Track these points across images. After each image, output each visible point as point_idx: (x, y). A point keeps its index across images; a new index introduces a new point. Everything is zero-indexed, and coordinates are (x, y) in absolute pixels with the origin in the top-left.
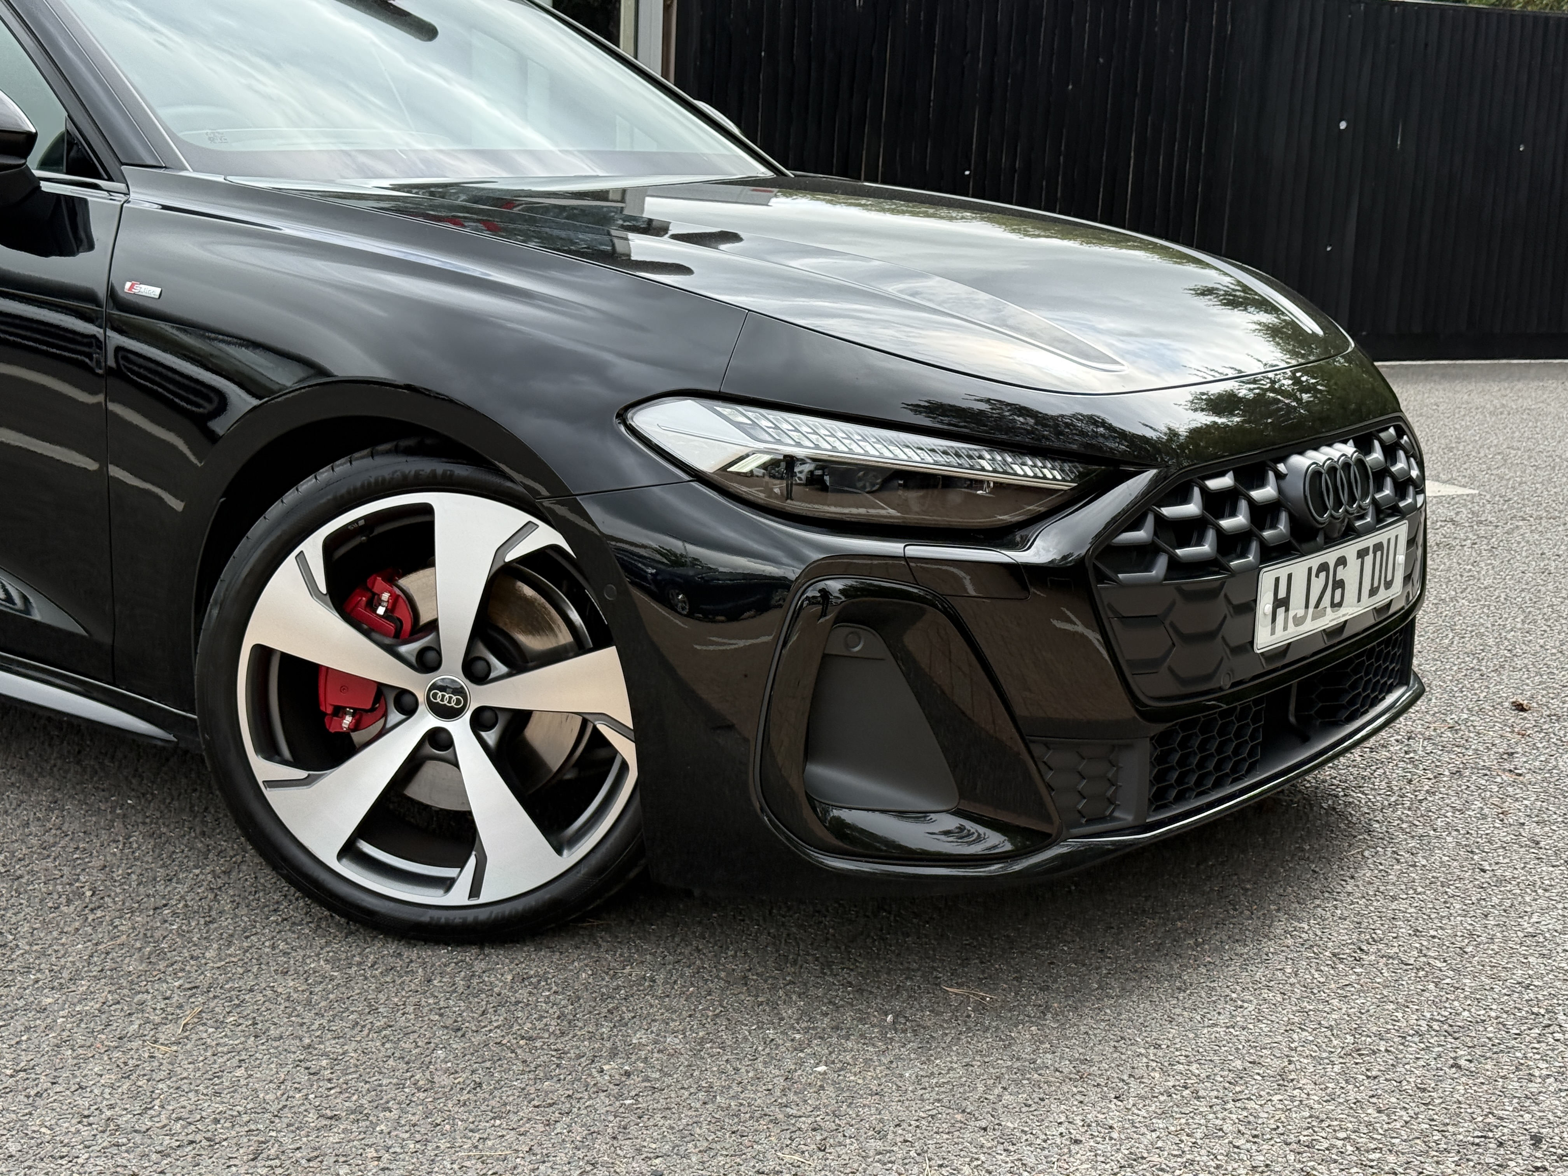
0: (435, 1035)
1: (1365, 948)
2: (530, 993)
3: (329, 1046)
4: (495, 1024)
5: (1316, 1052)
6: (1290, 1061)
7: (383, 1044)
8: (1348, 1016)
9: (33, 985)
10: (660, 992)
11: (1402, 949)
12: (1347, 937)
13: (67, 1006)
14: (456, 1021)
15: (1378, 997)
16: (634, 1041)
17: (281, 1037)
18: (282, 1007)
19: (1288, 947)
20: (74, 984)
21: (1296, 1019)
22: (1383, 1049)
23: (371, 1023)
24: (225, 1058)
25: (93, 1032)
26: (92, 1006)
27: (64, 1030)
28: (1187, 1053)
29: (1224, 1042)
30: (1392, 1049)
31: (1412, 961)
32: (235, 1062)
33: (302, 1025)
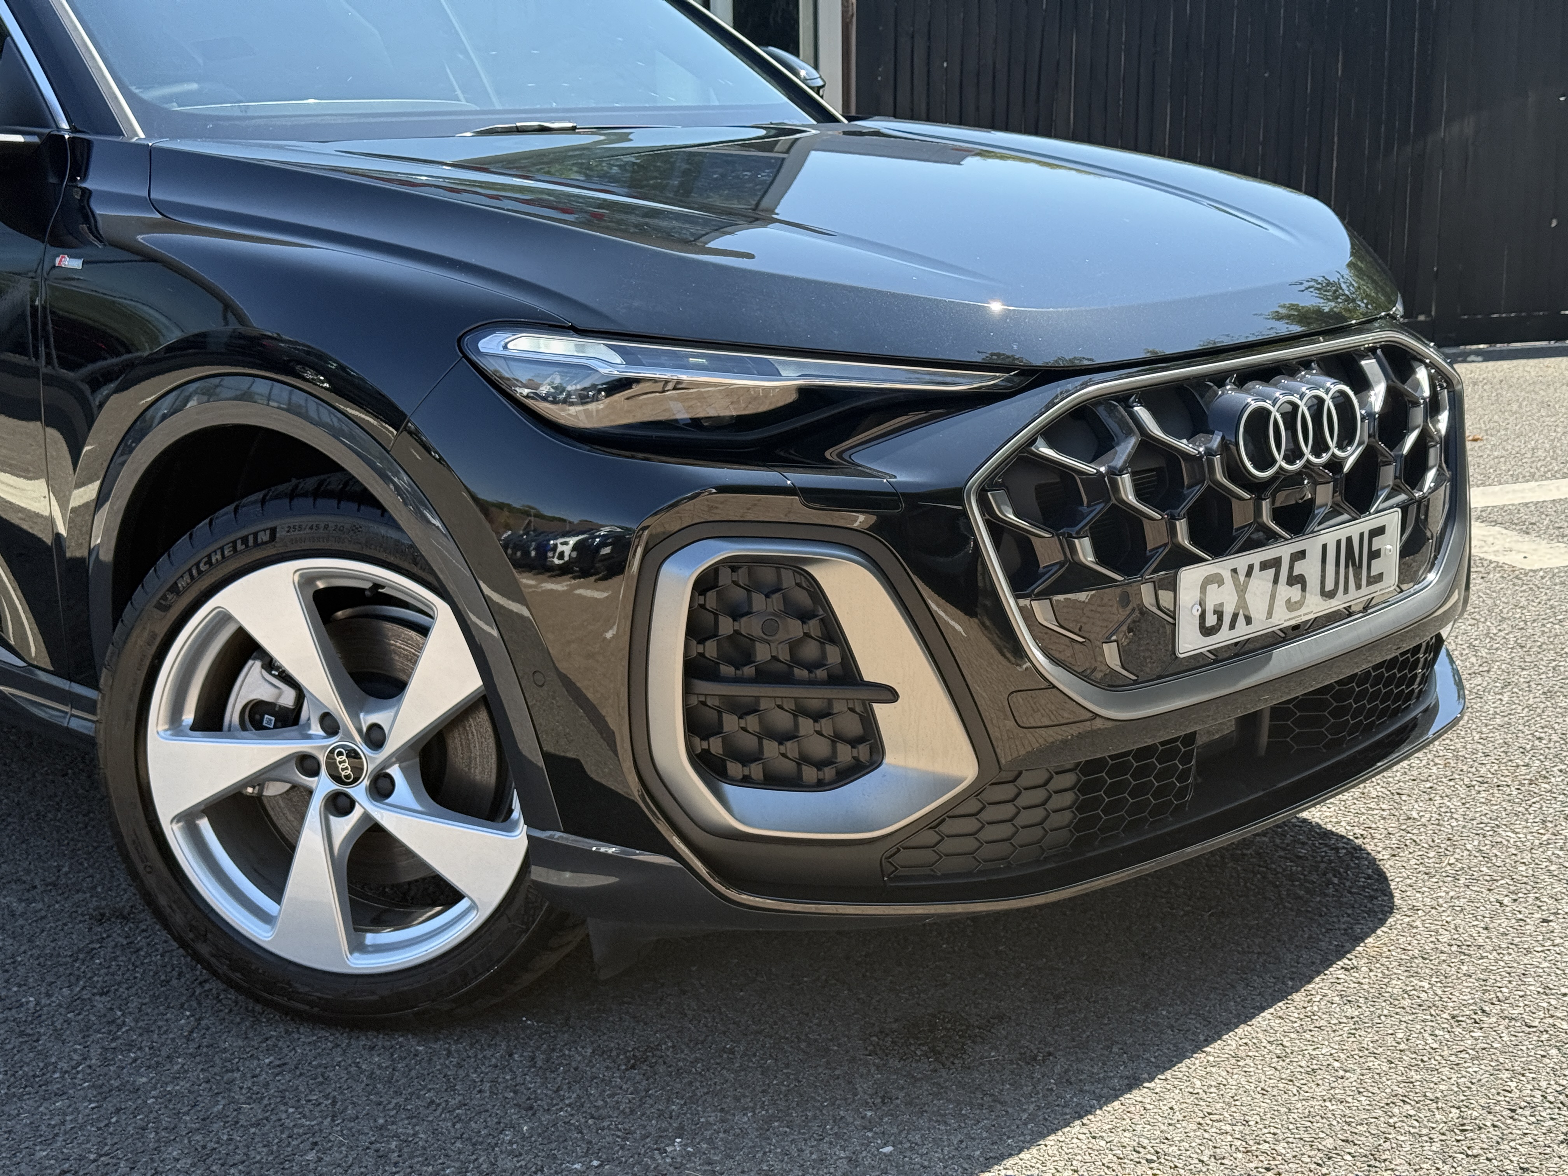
0: (507, 1113)
1: (1487, 1009)
2: (607, 1068)
3: (403, 1128)
4: (567, 1102)
5: (1415, 1127)
6: (1386, 1138)
7: (454, 1125)
8: (1458, 1086)
9: (131, 1064)
10: (737, 1065)
11: (1528, 1009)
12: (1469, 997)
13: (159, 1085)
14: (529, 1099)
15: (1493, 1064)
16: (702, 1120)
17: (357, 1117)
18: (363, 1085)
19: (1403, 1008)
20: (171, 1062)
21: (1400, 1091)
22: (1489, 1124)
23: (446, 1101)
24: (299, 1140)
25: (179, 1112)
26: (182, 1086)
27: (151, 1112)
28: (1276, 1131)
29: (1318, 1118)
30: (1498, 1124)
31: (1536, 1023)
32: (307, 1145)
33: (380, 1104)
